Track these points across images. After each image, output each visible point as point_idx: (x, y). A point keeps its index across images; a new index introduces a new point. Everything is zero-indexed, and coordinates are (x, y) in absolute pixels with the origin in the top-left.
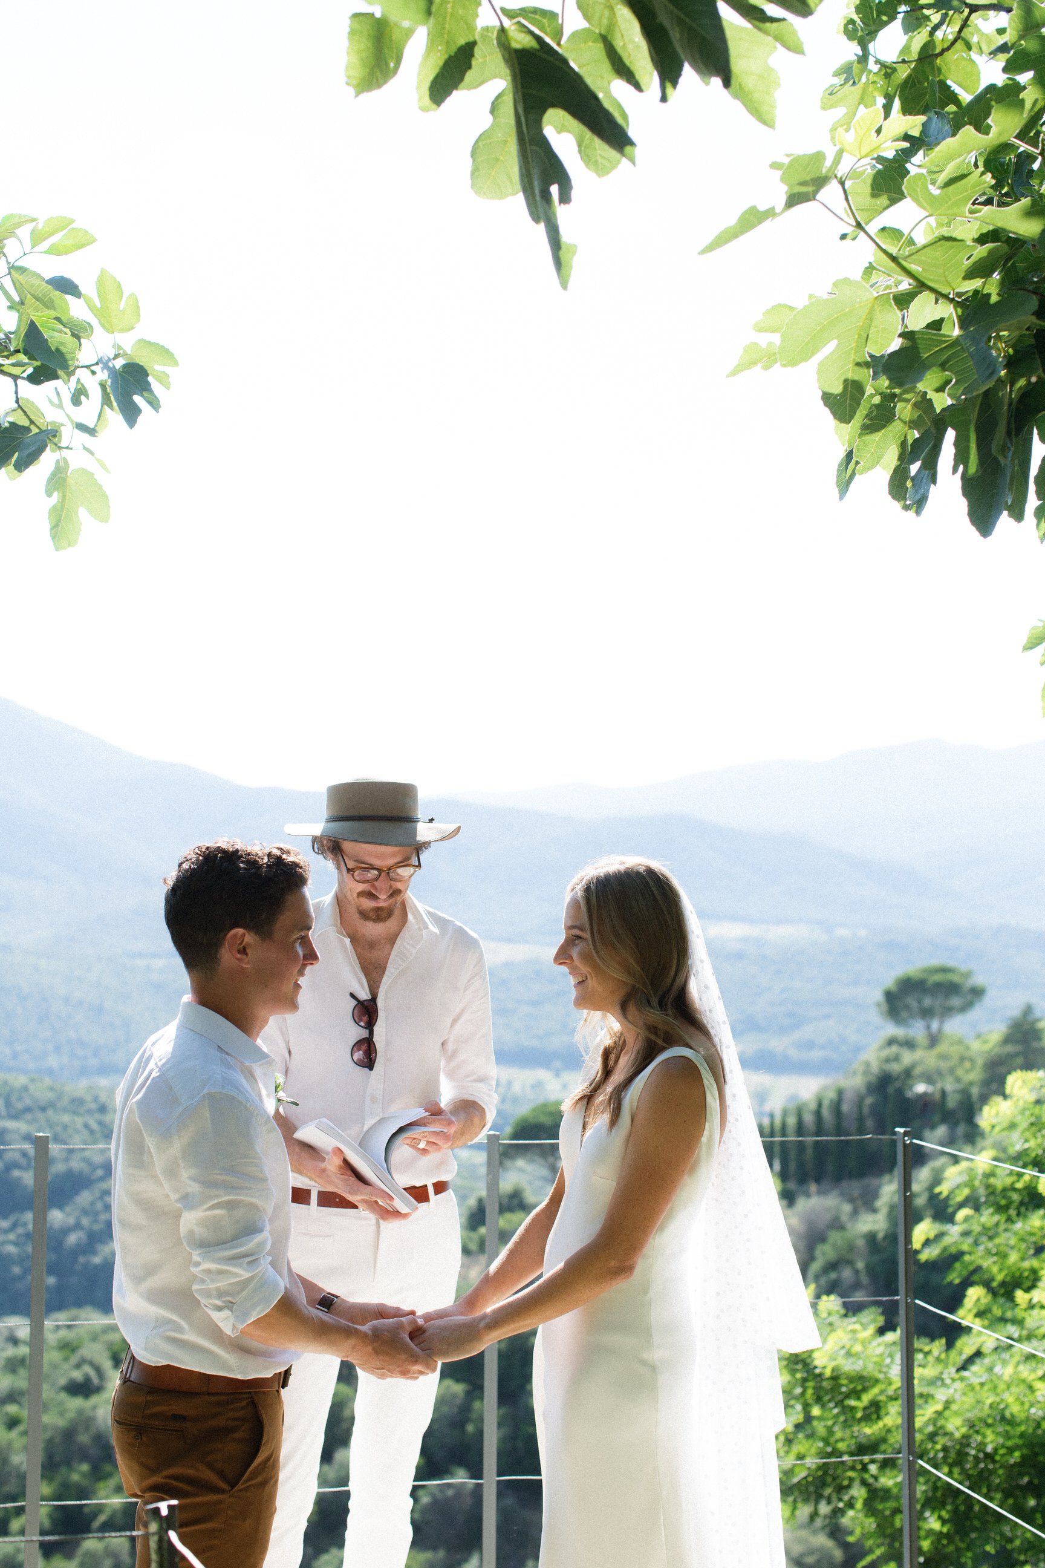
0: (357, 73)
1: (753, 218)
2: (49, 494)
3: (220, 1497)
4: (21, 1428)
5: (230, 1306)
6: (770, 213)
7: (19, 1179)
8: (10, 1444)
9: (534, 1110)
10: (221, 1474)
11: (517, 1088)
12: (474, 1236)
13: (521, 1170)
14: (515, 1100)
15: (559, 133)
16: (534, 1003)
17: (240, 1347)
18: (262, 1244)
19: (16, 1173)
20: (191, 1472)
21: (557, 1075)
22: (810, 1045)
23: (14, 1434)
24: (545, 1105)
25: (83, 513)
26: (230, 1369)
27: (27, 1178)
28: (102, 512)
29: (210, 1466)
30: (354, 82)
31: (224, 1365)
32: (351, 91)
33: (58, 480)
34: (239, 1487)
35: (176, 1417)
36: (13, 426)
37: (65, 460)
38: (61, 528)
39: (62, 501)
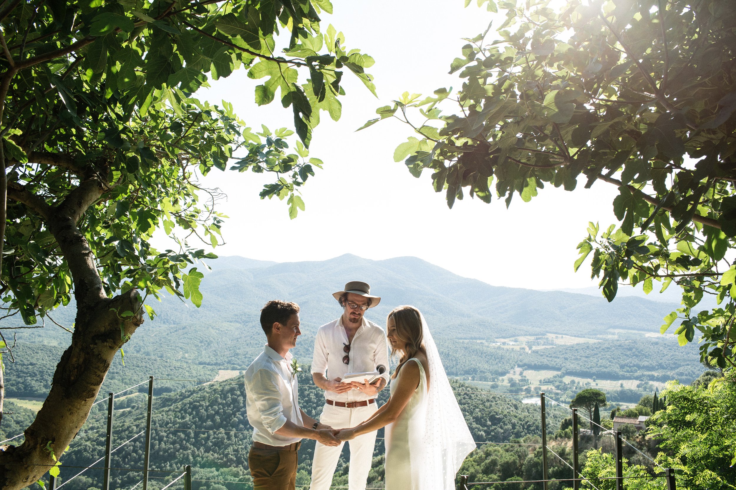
1: (369, 124)
2: (288, 204)
3: (267, 478)
5: (270, 427)
6: (376, 121)
10: (268, 472)
11: (581, 384)
12: (563, 432)
14: (580, 388)
16: (587, 357)
17: (275, 438)
18: (278, 409)
20: (260, 471)
22: (681, 374)
25: (298, 208)
26: (271, 443)
28: (303, 208)
29: (265, 470)
31: (269, 442)
33: (291, 200)
34: (273, 475)
35: (259, 456)
36: (277, 184)
37: (293, 194)
38: (292, 213)
39: (293, 206)
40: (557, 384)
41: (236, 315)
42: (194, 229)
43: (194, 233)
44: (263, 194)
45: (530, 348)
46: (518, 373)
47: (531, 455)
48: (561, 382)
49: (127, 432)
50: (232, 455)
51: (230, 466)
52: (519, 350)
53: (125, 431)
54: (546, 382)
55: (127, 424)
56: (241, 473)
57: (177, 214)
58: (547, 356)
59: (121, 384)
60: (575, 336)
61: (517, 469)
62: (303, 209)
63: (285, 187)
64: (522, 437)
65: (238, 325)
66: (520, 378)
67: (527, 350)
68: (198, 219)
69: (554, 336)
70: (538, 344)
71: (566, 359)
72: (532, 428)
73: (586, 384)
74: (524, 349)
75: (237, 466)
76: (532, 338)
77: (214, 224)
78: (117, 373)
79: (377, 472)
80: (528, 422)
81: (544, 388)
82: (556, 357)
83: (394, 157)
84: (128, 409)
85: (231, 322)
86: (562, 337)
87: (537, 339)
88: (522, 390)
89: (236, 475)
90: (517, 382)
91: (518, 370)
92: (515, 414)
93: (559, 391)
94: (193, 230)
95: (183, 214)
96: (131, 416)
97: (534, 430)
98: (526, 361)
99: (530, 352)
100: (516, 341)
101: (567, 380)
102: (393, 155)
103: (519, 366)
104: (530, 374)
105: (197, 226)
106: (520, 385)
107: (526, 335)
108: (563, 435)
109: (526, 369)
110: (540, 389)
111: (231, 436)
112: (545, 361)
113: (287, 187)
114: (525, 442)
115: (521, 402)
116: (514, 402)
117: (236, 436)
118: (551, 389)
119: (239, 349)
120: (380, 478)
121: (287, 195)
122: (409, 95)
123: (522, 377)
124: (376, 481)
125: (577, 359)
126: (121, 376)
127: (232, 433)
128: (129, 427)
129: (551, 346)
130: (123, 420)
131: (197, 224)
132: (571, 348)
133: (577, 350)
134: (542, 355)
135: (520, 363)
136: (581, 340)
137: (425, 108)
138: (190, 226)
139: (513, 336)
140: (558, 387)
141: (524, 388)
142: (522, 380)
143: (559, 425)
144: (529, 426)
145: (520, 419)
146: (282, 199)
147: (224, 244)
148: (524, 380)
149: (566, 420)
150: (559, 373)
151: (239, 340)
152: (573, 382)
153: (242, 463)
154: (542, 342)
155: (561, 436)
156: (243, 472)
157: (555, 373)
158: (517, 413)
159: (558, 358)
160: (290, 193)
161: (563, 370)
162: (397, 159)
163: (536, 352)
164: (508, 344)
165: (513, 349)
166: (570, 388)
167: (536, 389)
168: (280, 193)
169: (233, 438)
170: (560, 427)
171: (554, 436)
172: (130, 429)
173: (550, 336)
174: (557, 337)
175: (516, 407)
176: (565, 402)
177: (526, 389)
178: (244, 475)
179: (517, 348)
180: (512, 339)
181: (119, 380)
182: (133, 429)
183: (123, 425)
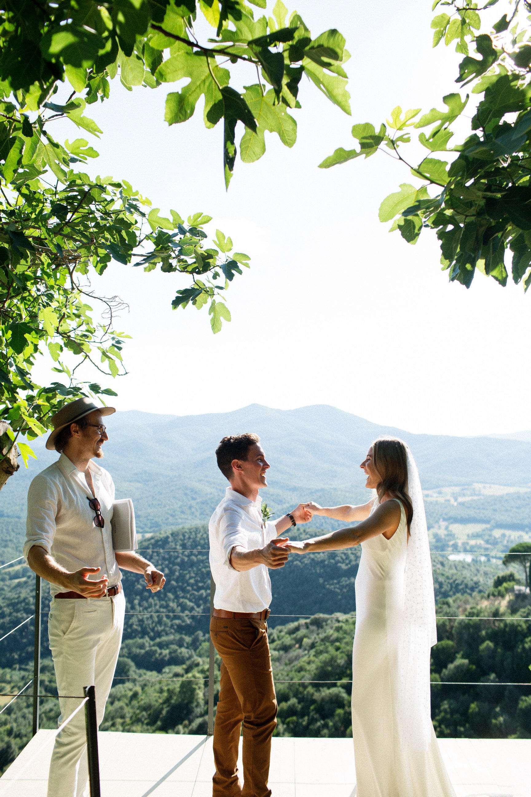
0: (169, 116)
2: (210, 314)
4: (340, 650)
7: (341, 567)
8: (337, 656)
9: (517, 545)
11: (512, 537)
12: (496, 590)
13: (514, 567)
14: (512, 542)
15: (271, 132)
16: (517, 508)
19: (339, 564)
21: (527, 533)
23: (338, 653)
24: (521, 544)
25: (222, 319)
27: (344, 566)
30: (168, 120)
32: (167, 124)
33: (213, 308)
36: (193, 289)
37: (214, 300)
38: (215, 325)
39: (215, 316)
40: (486, 537)
41: (136, 474)
42: (88, 354)
43: (87, 359)
44: (176, 303)
45: (456, 500)
46: (443, 527)
47: (462, 617)
48: (490, 536)
49: (23, 604)
50: (136, 625)
51: (135, 637)
52: (443, 502)
53: (21, 602)
54: (474, 536)
55: (23, 596)
56: (147, 644)
57: (64, 335)
58: (474, 508)
59: (15, 552)
60: (505, 485)
61: (447, 631)
62: (229, 319)
63: (203, 292)
64: (451, 596)
65: (139, 485)
66: (446, 532)
67: (453, 502)
68: (92, 340)
69: (481, 486)
70: (464, 495)
71: (495, 510)
72: (460, 587)
73: (518, 537)
74: (449, 501)
75: (142, 637)
76: (457, 489)
77: (113, 345)
78: (10, 540)
79: (295, 639)
80: (456, 580)
81: (472, 542)
82: (484, 509)
83: (380, 216)
84: (24, 579)
85: (131, 481)
86: (490, 487)
87: (463, 490)
88: (448, 546)
89: (142, 647)
90: (443, 537)
91: (443, 524)
92: (441, 572)
93: (489, 546)
94: (87, 356)
95: (72, 334)
96: (27, 586)
97: (463, 589)
98: (452, 514)
99: (455, 504)
100: (440, 493)
101: (497, 533)
102: (378, 212)
103: (444, 520)
104: (456, 528)
105: (91, 350)
106: (445, 540)
107: (451, 486)
108: (496, 593)
109: (452, 523)
110: (468, 543)
111: (135, 605)
112: (472, 513)
113: (207, 292)
114: (454, 601)
115: (447, 559)
116: (440, 559)
117: (140, 605)
118: (480, 544)
119: (140, 510)
120: (297, 646)
121: (205, 302)
122: (401, 112)
123: (448, 531)
124: (294, 649)
125: (507, 511)
126: (15, 544)
127: (136, 602)
128: (25, 599)
129: (479, 498)
130: (18, 592)
131: (91, 347)
132: (500, 499)
133: (506, 500)
134: (469, 508)
135: (445, 517)
136: (512, 490)
137: (428, 131)
138: (81, 351)
139: (437, 487)
140: (487, 542)
141: (451, 543)
142: (448, 535)
143: (491, 582)
144: (458, 585)
145: (448, 578)
146: (199, 308)
147: (127, 373)
148: (451, 535)
149: (498, 577)
150: (488, 526)
151: (140, 501)
152: (504, 535)
153: (148, 634)
154: (468, 492)
155: (494, 595)
156: (150, 644)
157: (484, 526)
158: (444, 571)
159: (487, 509)
160: (210, 300)
161: (493, 522)
162: (384, 217)
163: (462, 504)
164: (431, 496)
165: (437, 501)
166: (501, 542)
167: (464, 544)
168: (196, 301)
169: (137, 607)
170: (492, 584)
171: (486, 595)
172: (27, 601)
173: (477, 486)
174: (484, 487)
175: (442, 564)
176: (496, 558)
177: (453, 545)
178: (150, 646)
179: (441, 500)
180: (435, 490)
181: (13, 548)
182: (29, 601)
183: (19, 597)
